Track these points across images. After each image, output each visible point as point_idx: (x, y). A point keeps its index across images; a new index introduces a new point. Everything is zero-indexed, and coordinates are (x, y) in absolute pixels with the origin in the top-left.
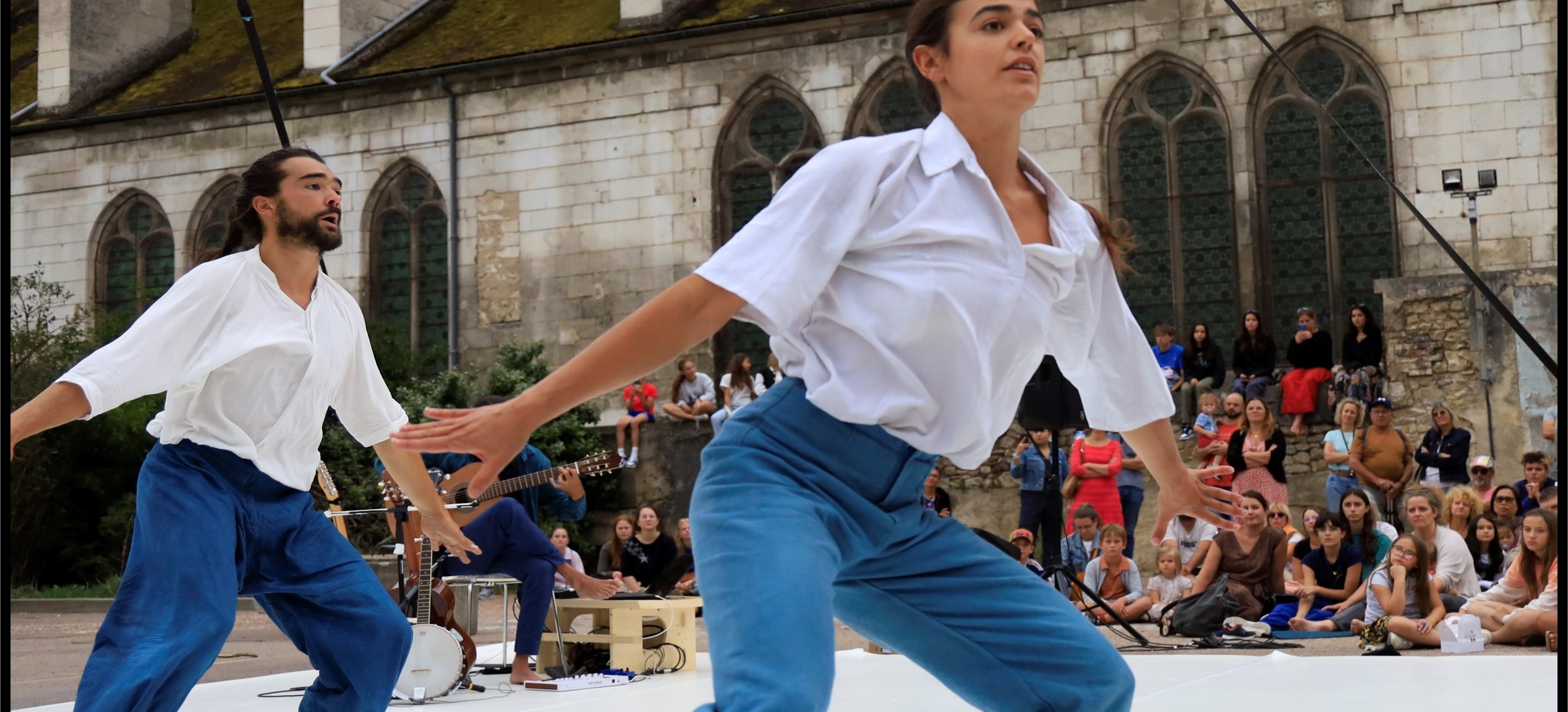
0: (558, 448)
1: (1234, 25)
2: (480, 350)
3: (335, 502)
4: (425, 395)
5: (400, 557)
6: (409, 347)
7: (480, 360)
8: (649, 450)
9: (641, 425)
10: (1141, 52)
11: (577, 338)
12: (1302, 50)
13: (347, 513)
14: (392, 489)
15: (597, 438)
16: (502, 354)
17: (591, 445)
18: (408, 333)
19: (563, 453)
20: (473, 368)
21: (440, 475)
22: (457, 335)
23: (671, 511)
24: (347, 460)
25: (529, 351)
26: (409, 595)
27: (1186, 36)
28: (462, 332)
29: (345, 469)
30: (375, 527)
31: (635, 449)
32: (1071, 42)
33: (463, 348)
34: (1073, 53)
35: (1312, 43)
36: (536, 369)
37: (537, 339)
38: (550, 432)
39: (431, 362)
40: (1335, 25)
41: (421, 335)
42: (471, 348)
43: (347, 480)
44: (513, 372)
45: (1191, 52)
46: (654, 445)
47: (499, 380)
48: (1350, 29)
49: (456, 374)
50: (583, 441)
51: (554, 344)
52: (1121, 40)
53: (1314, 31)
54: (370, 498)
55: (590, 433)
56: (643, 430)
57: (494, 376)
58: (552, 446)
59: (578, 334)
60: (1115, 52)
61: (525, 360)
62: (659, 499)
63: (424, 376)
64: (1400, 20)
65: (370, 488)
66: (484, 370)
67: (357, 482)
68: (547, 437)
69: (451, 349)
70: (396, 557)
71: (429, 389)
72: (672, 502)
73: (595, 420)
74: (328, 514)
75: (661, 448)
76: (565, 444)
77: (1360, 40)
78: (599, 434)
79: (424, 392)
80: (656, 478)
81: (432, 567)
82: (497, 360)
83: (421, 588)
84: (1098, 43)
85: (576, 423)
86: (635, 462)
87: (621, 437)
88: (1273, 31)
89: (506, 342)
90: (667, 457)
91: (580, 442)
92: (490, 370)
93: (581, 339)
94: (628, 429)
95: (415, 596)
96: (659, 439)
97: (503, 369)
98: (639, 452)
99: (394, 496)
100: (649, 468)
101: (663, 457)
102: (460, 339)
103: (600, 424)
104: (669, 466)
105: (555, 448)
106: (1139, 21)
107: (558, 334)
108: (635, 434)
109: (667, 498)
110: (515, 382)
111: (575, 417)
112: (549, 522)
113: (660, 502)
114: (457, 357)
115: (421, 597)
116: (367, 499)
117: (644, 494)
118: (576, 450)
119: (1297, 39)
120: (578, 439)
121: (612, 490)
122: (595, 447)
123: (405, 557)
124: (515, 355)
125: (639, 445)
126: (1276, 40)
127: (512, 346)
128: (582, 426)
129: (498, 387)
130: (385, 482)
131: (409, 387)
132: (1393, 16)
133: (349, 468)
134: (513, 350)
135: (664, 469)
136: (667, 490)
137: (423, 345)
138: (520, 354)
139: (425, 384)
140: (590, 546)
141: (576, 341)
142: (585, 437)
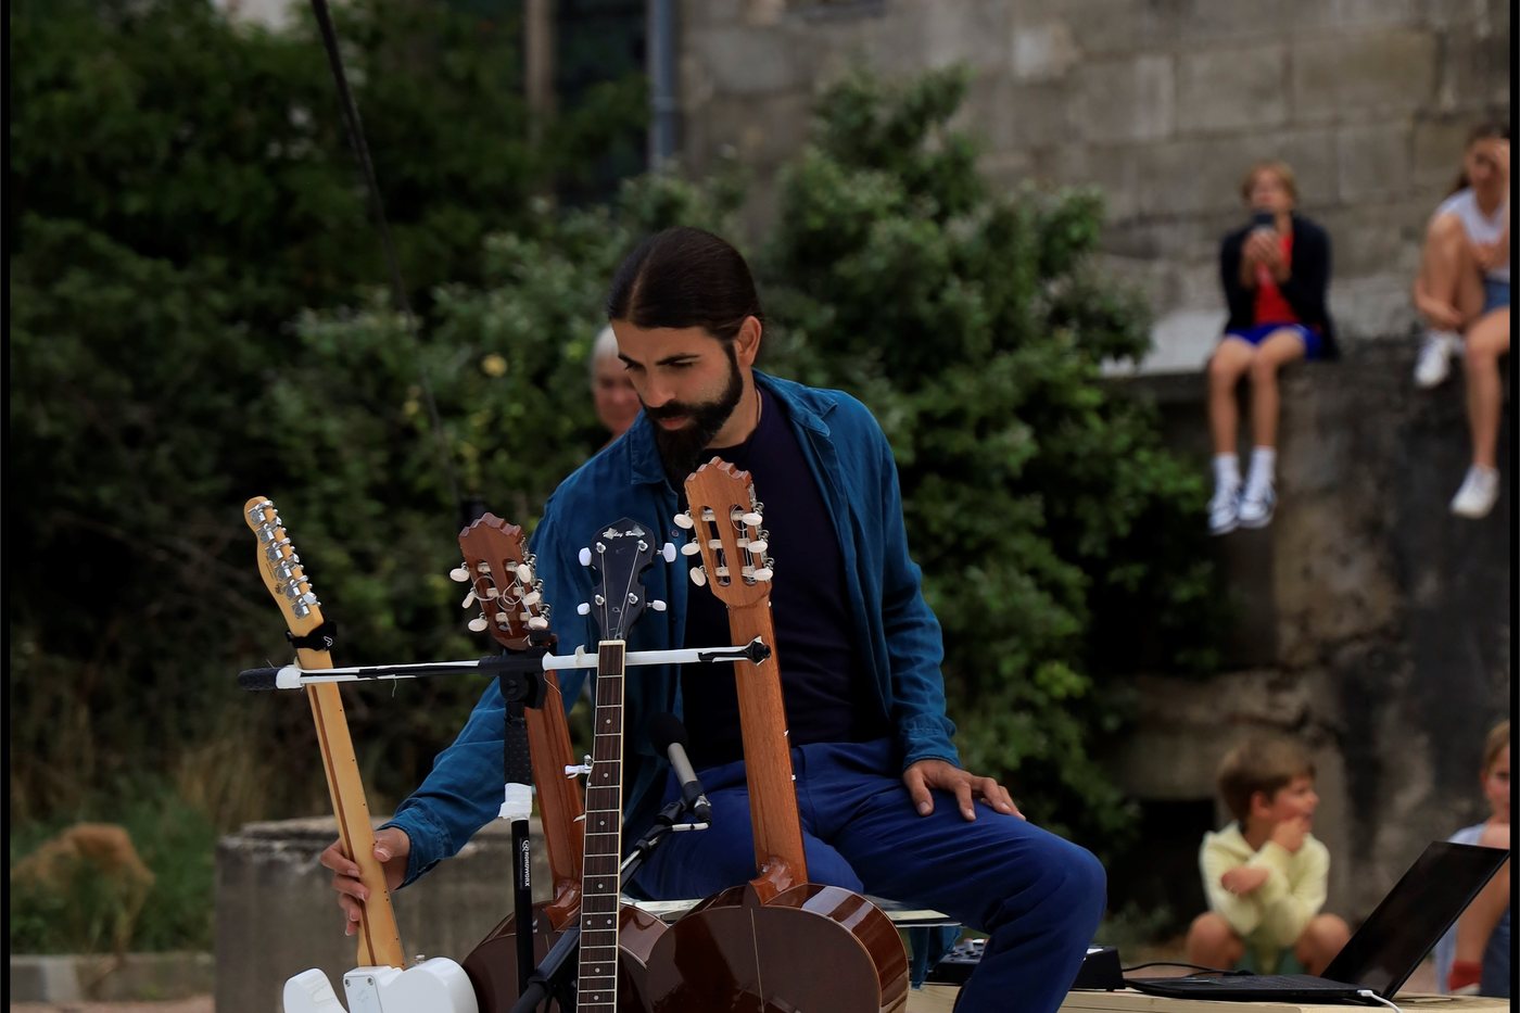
0: (1014, 450)
2: (752, 101)
3: (314, 640)
4: (576, 258)
5: (520, 828)
6: (519, 89)
7: (753, 136)
8: (1316, 460)
9: (1284, 371)
11: (1072, 54)
13: (350, 673)
14: (493, 593)
15: (1142, 414)
16: (825, 113)
17: (1122, 441)
18: (519, 42)
19: (1030, 466)
20: (731, 166)
21: (643, 545)
22: (676, 49)
23: (1399, 680)
24: (332, 485)
25: (917, 101)
26: (549, 962)
28: (694, 37)
29: (328, 519)
30: (421, 717)
31: (1263, 459)
33: (699, 93)
36: (938, 168)
37: (940, 59)
38: (986, 392)
39: (594, 146)
41: (562, 48)
42: (723, 95)
43: (335, 556)
44: (861, 177)
46: (1336, 442)
47: (818, 208)
49: (675, 187)
50: (1095, 422)
51: (995, 79)
54: (407, 616)
55: (1118, 398)
56: (1299, 385)
57: (800, 198)
58: (995, 441)
59: (1077, 38)
61: (903, 136)
62: (1358, 637)
63: (572, 195)
65: (405, 583)
66: (766, 169)
67: (365, 563)
68: (976, 409)
69: (661, 101)
70: (508, 829)
71: (592, 239)
72: (1404, 648)
73: (1133, 348)
74: (288, 678)
75: (1360, 451)
76: (1038, 436)
78: (1148, 399)
79: (573, 250)
80: (1345, 561)
81: (621, 867)
82: (810, 137)
83: (588, 939)
85: (1072, 363)
86: (1264, 501)
87: (1223, 414)
89: (836, 72)
90: (1382, 485)
91: (1085, 426)
92: (785, 174)
93: (1089, 57)
94: (1243, 386)
95: (569, 968)
96: (1353, 421)
97: (832, 170)
98: (1278, 468)
99: (502, 617)
100: (1318, 524)
101: (1369, 486)
102: (690, 65)
103: (1155, 363)
104: (1390, 518)
105: (1005, 450)
107: (1007, 42)
108: (1266, 402)
109: (1384, 632)
110: (867, 217)
111: (1067, 337)
112: (985, 713)
113: (1359, 648)
114: (679, 123)
115: (589, 970)
116: (399, 624)
117: (1303, 619)
118: (1071, 457)
120: (1076, 414)
121: (1196, 602)
122: (1135, 446)
123: (536, 826)
124: (869, 121)
125: (1281, 444)
127: (858, 86)
128: (1091, 370)
129: (815, 235)
130: (472, 566)
131: (527, 232)
133: (340, 513)
134: (862, 101)
135: (1372, 529)
136: (1383, 604)
137: (570, 86)
138: (884, 115)
139: (583, 222)
140: (1124, 802)
141: (1071, 69)
142: (1104, 412)
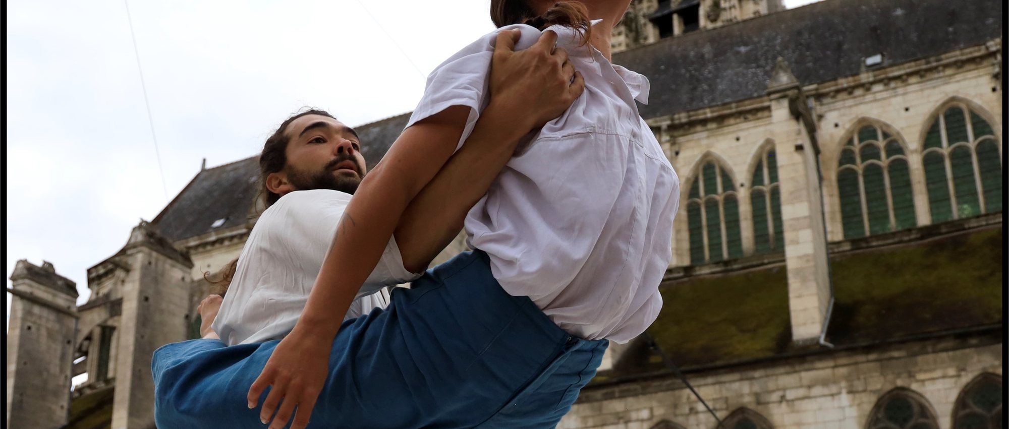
1: (700, 407)
10: (655, 420)
12: (736, 420)
27: (678, 412)
32: (621, 415)
34: (621, 421)
35: (740, 416)
40: (752, 406)
45: (680, 420)
48: (760, 409)
52: (645, 414)
53: (742, 410)
60: (642, 421)
64: (784, 405)
77: (764, 414)
84: (634, 415)
88: (721, 409)
106: (654, 404)
119: (733, 414)
126: (721, 415)
132: (781, 402)
